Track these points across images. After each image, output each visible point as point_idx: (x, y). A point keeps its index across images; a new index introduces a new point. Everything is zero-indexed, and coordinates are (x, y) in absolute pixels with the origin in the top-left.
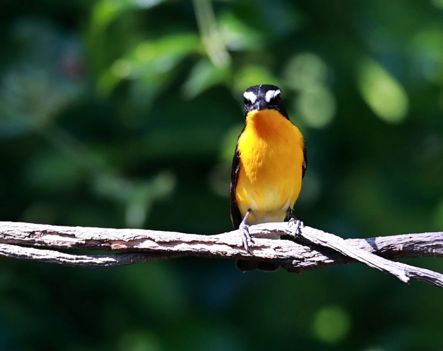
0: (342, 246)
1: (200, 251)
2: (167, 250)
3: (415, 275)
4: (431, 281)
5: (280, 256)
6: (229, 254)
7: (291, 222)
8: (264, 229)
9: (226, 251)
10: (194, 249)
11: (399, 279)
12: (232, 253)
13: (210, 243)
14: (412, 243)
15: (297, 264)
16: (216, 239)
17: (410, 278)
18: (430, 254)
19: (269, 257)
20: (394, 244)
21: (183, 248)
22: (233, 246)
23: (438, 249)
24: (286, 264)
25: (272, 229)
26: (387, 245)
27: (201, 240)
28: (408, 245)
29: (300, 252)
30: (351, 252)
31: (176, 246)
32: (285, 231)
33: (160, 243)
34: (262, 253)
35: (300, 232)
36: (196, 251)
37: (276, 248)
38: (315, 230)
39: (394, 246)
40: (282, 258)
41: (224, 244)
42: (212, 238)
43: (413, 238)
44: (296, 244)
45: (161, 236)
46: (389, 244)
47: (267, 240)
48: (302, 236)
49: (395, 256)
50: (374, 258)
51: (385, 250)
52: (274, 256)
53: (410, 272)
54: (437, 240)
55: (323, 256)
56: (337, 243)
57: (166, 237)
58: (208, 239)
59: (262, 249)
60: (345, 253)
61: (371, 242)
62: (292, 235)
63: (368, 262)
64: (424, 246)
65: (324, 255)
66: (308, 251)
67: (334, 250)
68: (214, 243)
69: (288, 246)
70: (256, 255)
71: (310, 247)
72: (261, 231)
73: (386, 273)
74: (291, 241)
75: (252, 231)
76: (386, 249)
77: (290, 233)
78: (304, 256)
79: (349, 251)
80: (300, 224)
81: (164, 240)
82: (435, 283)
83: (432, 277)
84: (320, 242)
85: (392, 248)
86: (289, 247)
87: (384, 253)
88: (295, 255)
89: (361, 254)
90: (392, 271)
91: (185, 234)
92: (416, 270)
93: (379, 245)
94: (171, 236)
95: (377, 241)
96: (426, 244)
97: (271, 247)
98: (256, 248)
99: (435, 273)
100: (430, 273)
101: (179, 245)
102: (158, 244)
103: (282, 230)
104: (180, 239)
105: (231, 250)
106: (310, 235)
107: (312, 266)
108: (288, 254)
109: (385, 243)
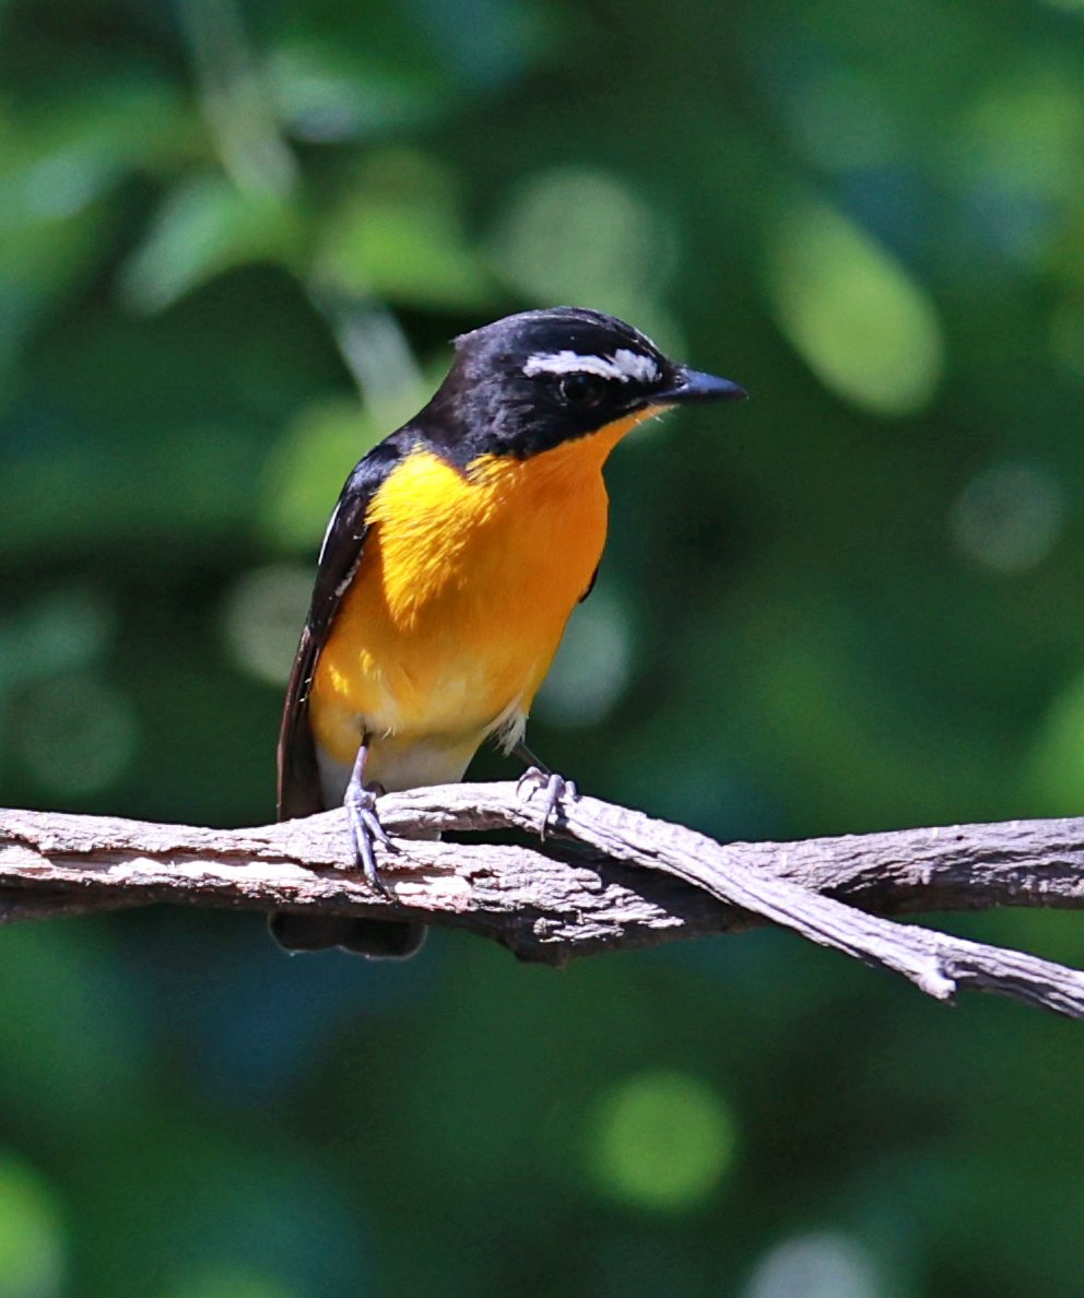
0: (712, 868)
1: (200, 884)
2: (84, 883)
3: (974, 974)
5: (488, 903)
6: (306, 897)
8: (431, 804)
9: (294, 884)
10: (178, 878)
11: (916, 986)
12: (317, 894)
13: (236, 857)
14: (965, 856)
15: (550, 931)
16: (259, 841)
17: (957, 981)
18: (1030, 897)
19: (448, 908)
20: (899, 862)
21: (141, 875)
22: (320, 869)
23: (1059, 881)
24: (512, 932)
25: (461, 806)
26: (874, 866)
27: (204, 846)
28: (951, 866)
29: (561, 889)
30: (745, 890)
31: (113, 869)
32: (508, 814)
33: (56, 856)
34: (423, 893)
35: (562, 816)
36: (186, 887)
37: (474, 875)
38: (615, 811)
39: (901, 868)
40: (498, 909)
41: (288, 859)
42: (247, 838)
43: (968, 838)
44: (546, 859)
45: (60, 833)
46: (881, 862)
47: (441, 846)
48: (569, 832)
49: (904, 905)
50: (828, 910)
51: (868, 885)
52: (469, 904)
53: (958, 960)
54: (1055, 849)
55: (646, 906)
56: (696, 858)
57: (78, 835)
58: (231, 842)
59: (426, 878)
60: (723, 892)
61: (817, 855)
62: (533, 828)
63: (806, 924)
64: (1007, 869)
65: (648, 900)
66: (585, 889)
67: (684, 881)
68: (253, 856)
69: (519, 868)
70: (405, 900)
71: (594, 869)
72: (422, 813)
73: (871, 965)
74: (526, 851)
75: (389, 812)
76: (870, 880)
77: (524, 820)
78: (575, 903)
79: (738, 885)
80: (561, 790)
81: (71, 843)
82: (1047, 1002)
83: (1036, 979)
84: (635, 853)
85: (895, 874)
86: (522, 871)
87: (863, 894)
88: (542, 902)
89: (782, 896)
90: (893, 958)
91: (146, 824)
92: (977, 956)
93: (845, 864)
94: (96, 831)
95: (839, 849)
96: (1015, 861)
97: (458, 871)
98: (404, 874)
99: (1049, 965)
100: (1031, 967)
101: (125, 863)
102: (52, 860)
103: (495, 809)
104: (128, 842)
105: (311, 885)
106: (597, 829)
107: (604, 939)
108: (516, 898)
109: (869, 856)
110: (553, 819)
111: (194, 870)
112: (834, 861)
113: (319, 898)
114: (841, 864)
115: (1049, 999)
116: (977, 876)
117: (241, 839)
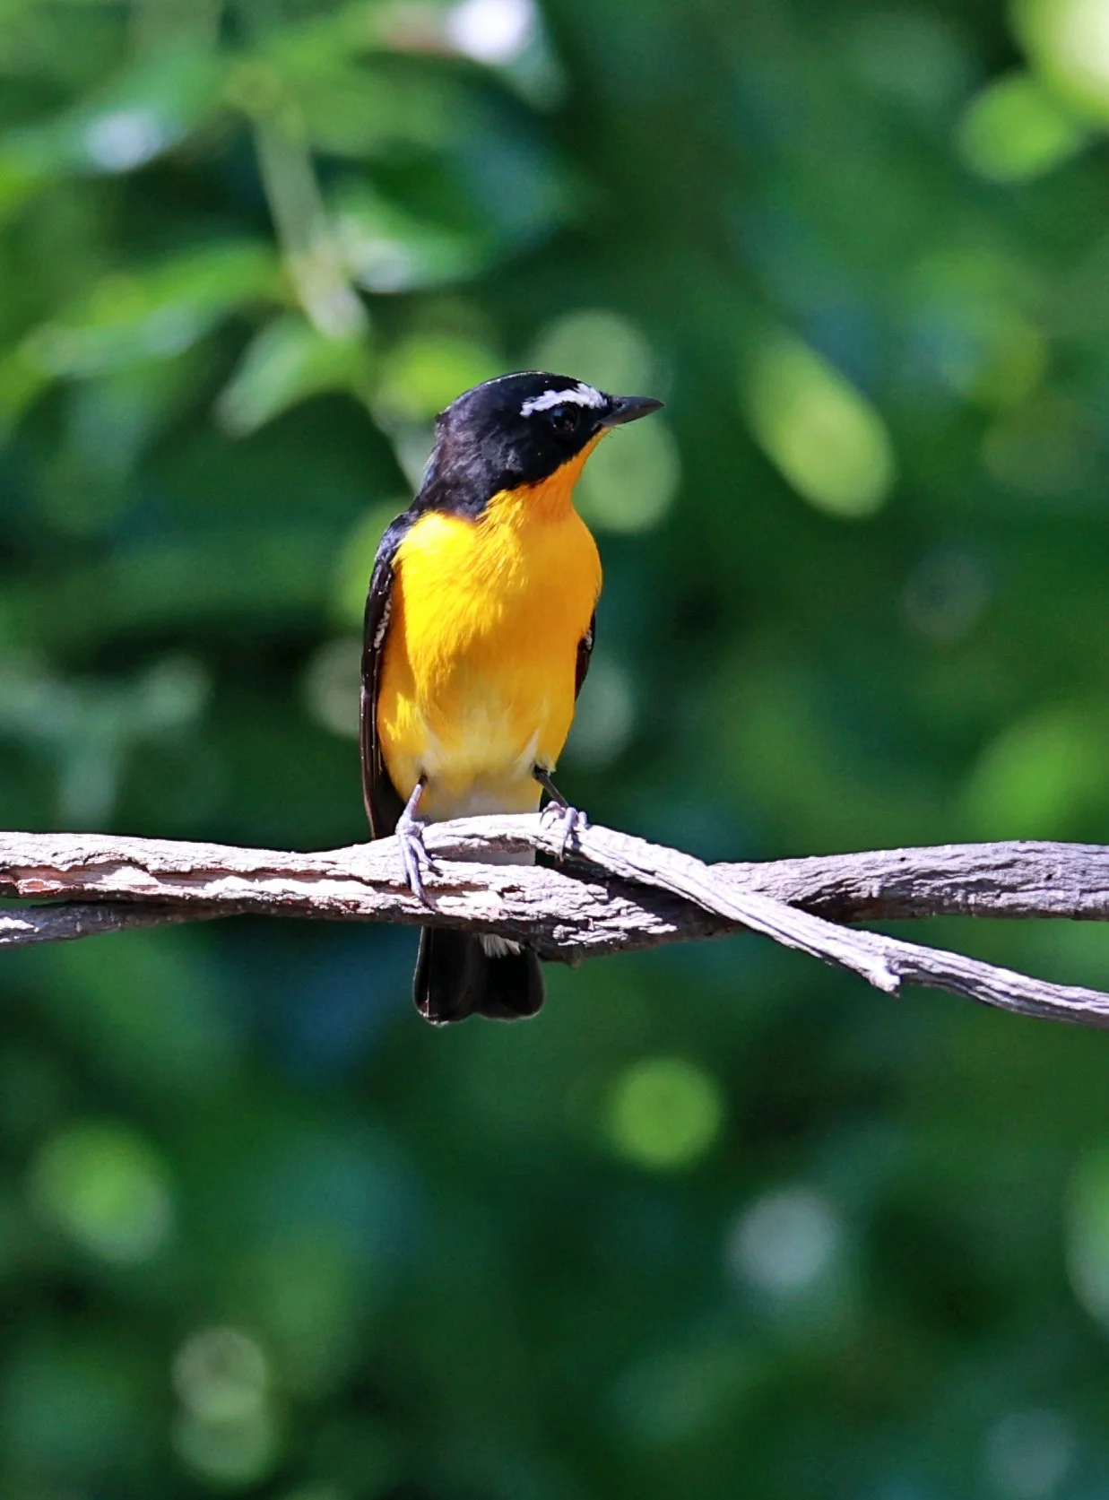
0: (700, 884)
1: (280, 898)
2: (184, 897)
3: (915, 971)
4: (964, 988)
5: (515, 913)
6: (367, 908)
7: (549, 813)
8: (469, 832)
9: (357, 898)
10: (262, 893)
11: (867, 980)
12: (375, 906)
13: (309, 876)
14: (907, 874)
15: (567, 936)
16: (328, 862)
17: (902, 977)
18: (960, 907)
19: (483, 917)
20: (853, 879)
21: (231, 891)
22: (379, 886)
23: (985, 894)
24: (536, 937)
25: (493, 834)
26: (833, 882)
27: (283, 867)
28: (897, 882)
29: (575, 901)
30: (726, 903)
31: (208, 886)
32: (532, 840)
33: (161, 875)
34: (462, 905)
35: (576, 842)
36: (268, 901)
37: (505, 890)
38: (620, 838)
39: (855, 884)
40: (524, 918)
41: (351, 877)
42: (317, 860)
43: (909, 860)
44: (564, 877)
45: (165, 856)
46: (838, 879)
47: (477, 866)
48: (582, 855)
49: (857, 914)
50: (795, 918)
51: (828, 898)
52: (500, 914)
53: (902, 959)
54: (981, 868)
55: (646, 915)
57: (179, 858)
58: (305, 863)
59: (465, 893)
60: (709, 904)
61: (785, 874)
62: (552, 852)
63: (777, 930)
64: (941, 885)
65: (647, 910)
66: (598, 900)
67: (677, 895)
68: (323, 875)
69: (542, 884)
70: (447, 911)
71: (603, 885)
72: (462, 840)
73: (830, 964)
74: (548, 870)
75: (435, 839)
76: (830, 894)
77: (545, 844)
78: (588, 913)
79: (720, 898)
80: (575, 820)
81: (174, 865)
82: (975, 994)
83: (966, 975)
84: (635, 872)
85: (849, 889)
86: (543, 887)
87: (823, 906)
88: (561, 912)
89: (757, 907)
90: (847, 957)
91: (235, 848)
92: (918, 956)
93: (809, 881)
94: (195, 854)
95: (804, 869)
96: (948, 878)
97: (491, 887)
98: (447, 889)
99: (976, 963)
100: (961, 965)
101: (218, 881)
102: (157, 878)
103: (522, 836)
104: (220, 863)
105: (371, 898)
106: (606, 853)
107: (611, 943)
108: (539, 909)
109: (828, 874)
110: (569, 844)
111: (274, 887)
112: (800, 878)
113: (378, 909)
114: (806, 880)
115: (976, 991)
116: (917, 890)
117: (313, 861)
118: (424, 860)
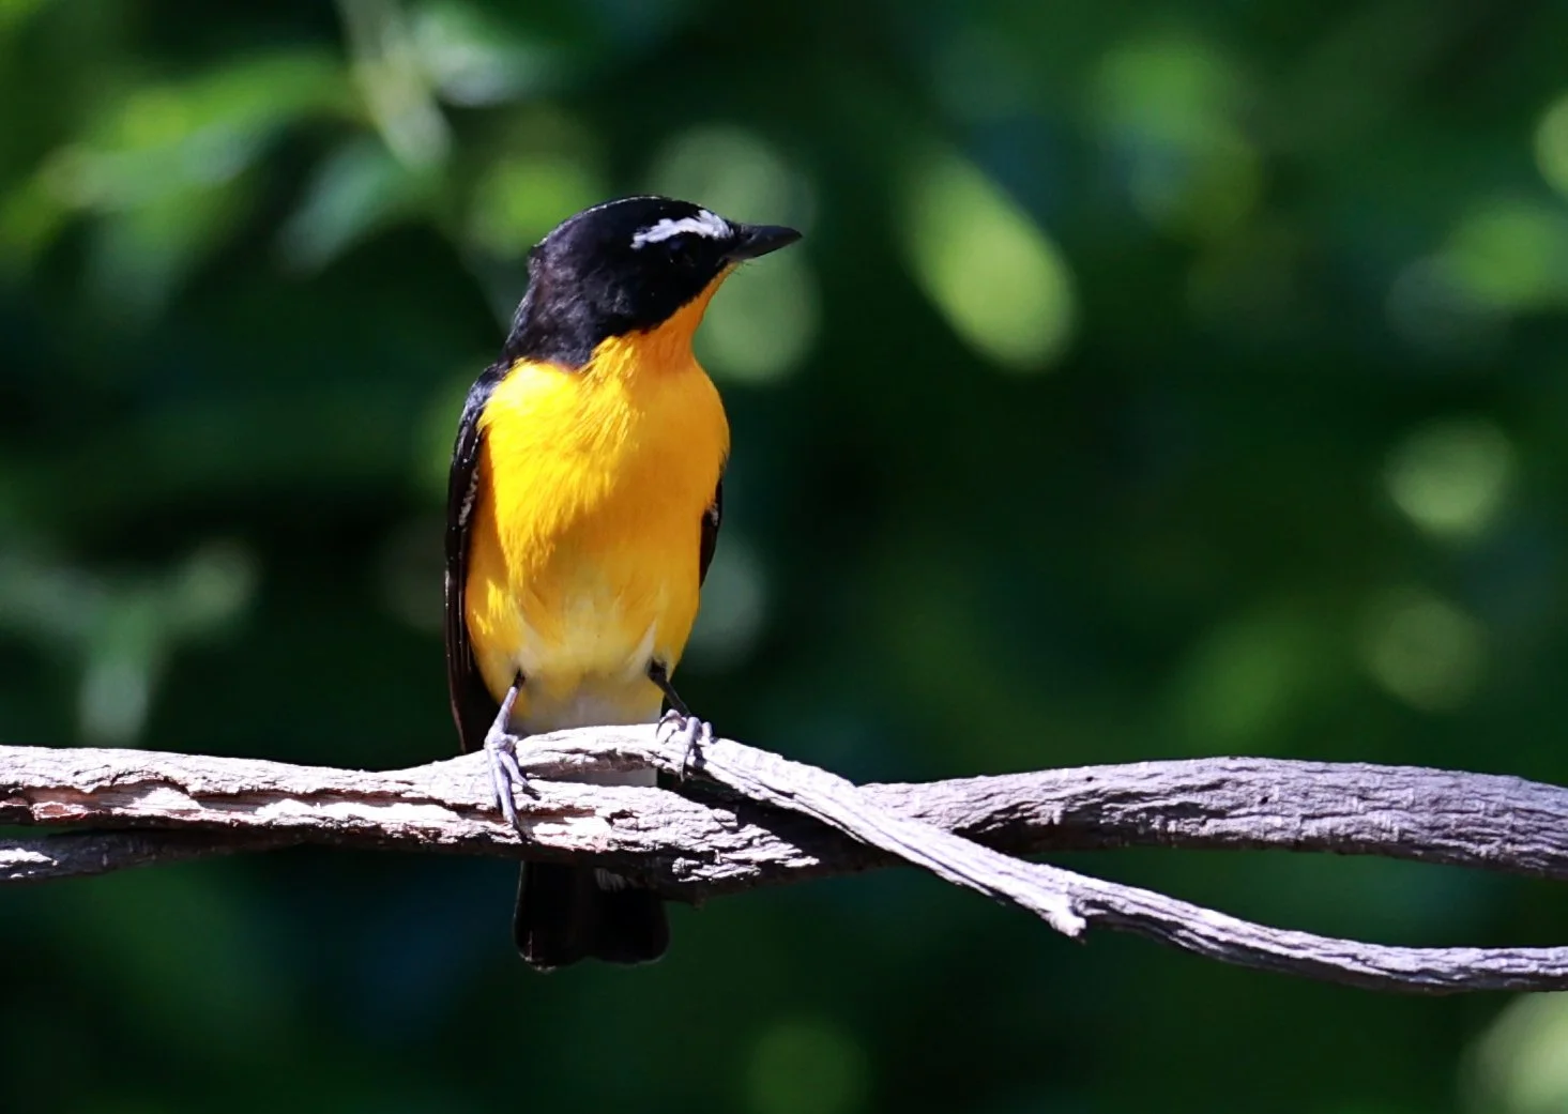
0: (847, 809)
1: (345, 825)
2: (231, 823)
3: (1104, 912)
4: (1164, 933)
5: (627, 843)
6: (449, 837)
8: (571, 747)
9: (437, 825)
10: (324, 819)
11: (1047, 923)
12: (460, 835)
13: (381, 798)
14: (1094, 797)
15: (688, 870)
16: (403, 782)
17: (1089, 919)
18: (1159, 837)
19: (588, 848)
20: (1031, 803)
21: (288, 816)
22: (464, 810)
23: (1187, 821)
24: (652, 872)
25: (601, 748)
26: (1006, 806)
27: (349, 788)
28: (1082, 807)
29: (699, 829)
30: (879, 831)
31: (260, 810)
32: (647, 756)
33: (203, 798)
34: (564, 834)
35: (700, 758)
36: (332, 828)
37: (614, 816)
38: (752, 752)
39: (1032, 808)
40: (637, 849)
41: (431, 801)
42: (390, 780)
43: (1097, 779)
44: (684, 800)
45: (207, 775)
46: (1013, 803)
47: (581, 787)
48: (707, 774)
49: (1036, 845)
50: (960, 849)
51: (1000, 825)
52: (609, 845)
53: (1089, 899)
54: (1183, 789)
55: (782, 845)
56: (831, 799)
57: (225, 778)
58: (376, 785)
59: (567, 819)
60: (858, 833)
61: (949, 796)
62: (673, 771)
63: (939, 863)
64: (1136, 809)
65: (784, 840)
66: (725, 828)
67: (820, 822)
68: (397, 797)
69: (659, 808)
70: (545, 841)
71: (731, 810)
72: (563, 755)
73: (1002, 904)
74: (666, 792)
75: (531, 754)
76: (1002, 821)
77: (663, 761)
78: (714, 844)
79: (872, 825)
80: (698, 732)
81: (219, 786)
82: (1176, 939)
83: (1165, 917)
84: (771, 794)
85: (1026, 814)
86: (660, 812)
87: (995, 834)
88: (681, 842)
89: (915, 836)
90: (1024, 896)
91: (294, 767)
92: (1108, 894)
93: (978, 804)
94: (244, 773)
95: (971, 790)
96: (1144, 801)
97: (598, 812)
98: (545, 815)
99: (1178, 903)
100: (1159, 905)
101: (272, 804)
102: (199, 802)
103: (635, 752)
104: (274, 784)
105: (455, 825)
106: (734, 770)
107: (741, 879)
108: (656, 839)
109: (1000, 797)
110: (691, 761)
111: (339, 812)
112: (967, 802)
113: (462, 839)
114: (974, 804)
115: (1177, 936)
116: (1106, 816)
117: (385, 781)
118: (518, 780)
